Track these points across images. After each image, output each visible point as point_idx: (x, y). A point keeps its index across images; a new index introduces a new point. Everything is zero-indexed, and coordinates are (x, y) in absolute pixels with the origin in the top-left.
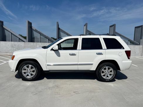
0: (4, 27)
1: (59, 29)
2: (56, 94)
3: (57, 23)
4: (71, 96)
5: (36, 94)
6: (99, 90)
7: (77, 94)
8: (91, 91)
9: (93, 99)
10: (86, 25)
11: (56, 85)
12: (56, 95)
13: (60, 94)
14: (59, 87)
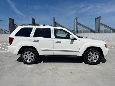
0: (15, 23)
1: (55, 22)
2: (56, 74)
3: (54, 18)
4: (68, 76)
5: (40, 75)
6: (91, 71)
7: (73, 74)
8: (84, 72)
9: (86, 78)
10: (76, 18)
11: (55, 67)
12: (56, 76)
13: (59, 75)
14: (58, 68)
